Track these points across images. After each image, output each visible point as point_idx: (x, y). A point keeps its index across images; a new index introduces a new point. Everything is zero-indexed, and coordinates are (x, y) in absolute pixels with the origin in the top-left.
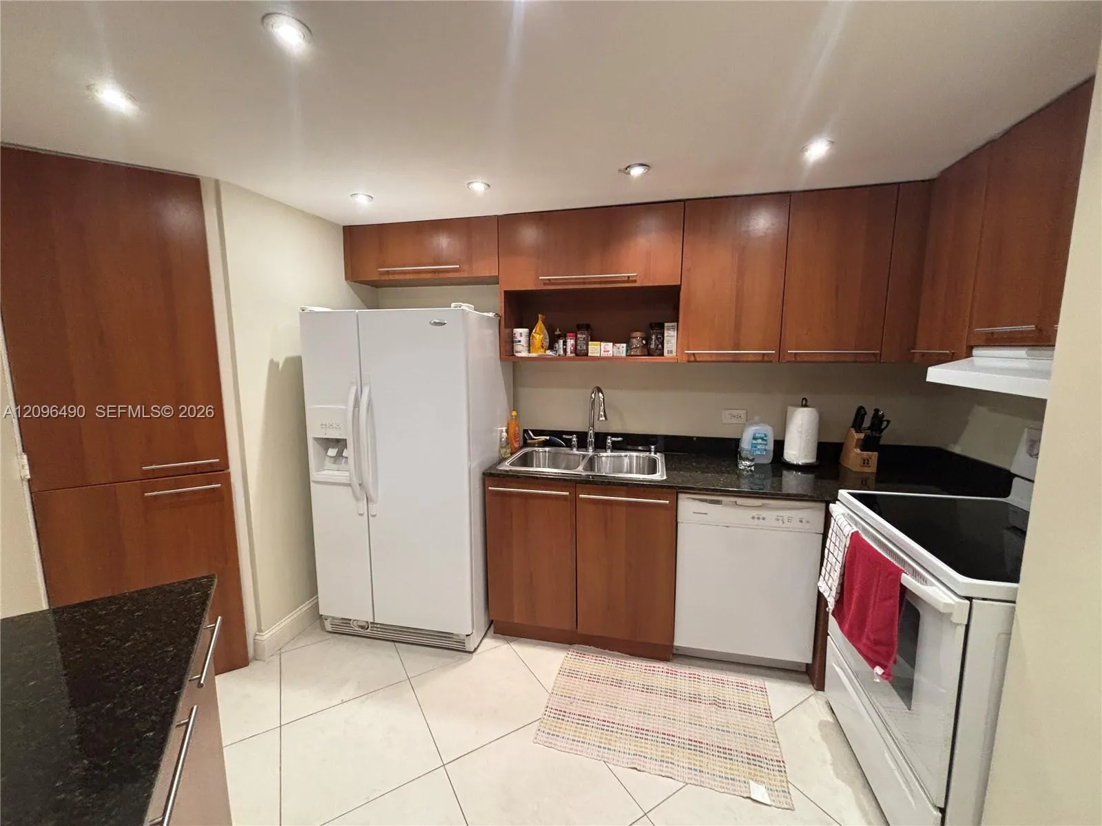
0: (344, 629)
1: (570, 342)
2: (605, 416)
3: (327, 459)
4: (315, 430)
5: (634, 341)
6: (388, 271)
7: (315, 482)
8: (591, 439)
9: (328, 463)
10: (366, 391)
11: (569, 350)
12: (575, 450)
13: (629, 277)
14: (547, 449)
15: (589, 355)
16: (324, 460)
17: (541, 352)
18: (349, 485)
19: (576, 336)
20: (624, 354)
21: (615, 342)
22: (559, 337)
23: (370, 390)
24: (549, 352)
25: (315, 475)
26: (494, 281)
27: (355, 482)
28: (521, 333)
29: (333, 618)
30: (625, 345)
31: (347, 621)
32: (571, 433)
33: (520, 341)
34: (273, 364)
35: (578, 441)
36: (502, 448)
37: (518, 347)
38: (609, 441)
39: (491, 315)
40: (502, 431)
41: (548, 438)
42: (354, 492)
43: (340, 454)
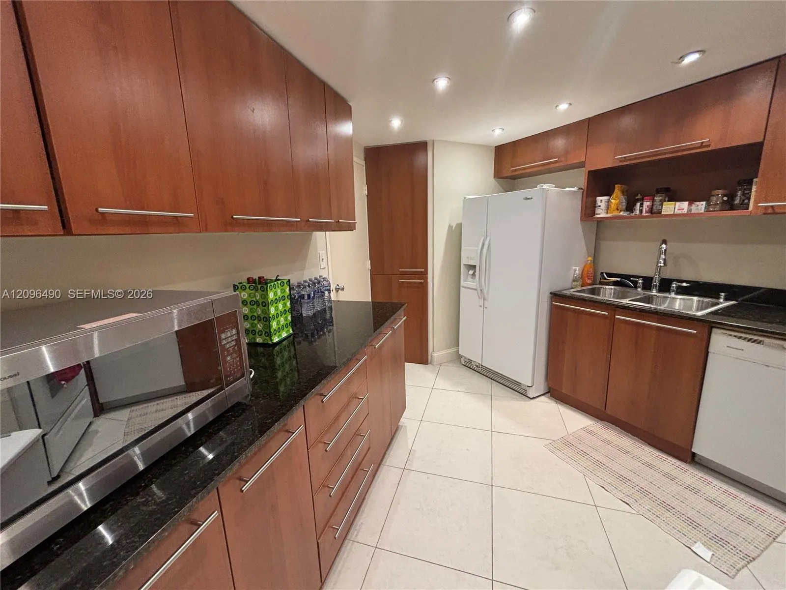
0: (469, 365)
1: (647, 204)
2: (665, 263)
3: (469, 276)
4: (464, 261)
5: (714, 199)
6: (516, 169)
7: (463, 287)
8: (656, 282)
9: (469, 278)
10: (488, 239)
11: (644, 211)
12: (639, 290)
13: (702, 143)
14: (613, 287)
15: (662, 213)
16: (468, 276)
17: (616, 213)
18: (476, 290)
19: (653, 199)
20: (702, 211)
21: (692, 201)
22: (638, 200)
23: (490, 240)
24: (625, 214)
25: (463, 283)
26: (582, 165)
27: (479, 289)
28: (602, 201)
29: (465, 358)
30: (704, 203)
31: (471, 361)
32: (638, 277)
33: (600, 206)
34: (450, 227)
35: (643, 283)
36: (574, 281)
37: (598, 211)
38: (674, 285)
39: (575, 189)
40: (575, 270)
41: (619, 279)
42: (478, 293)
43: (474, 274)
